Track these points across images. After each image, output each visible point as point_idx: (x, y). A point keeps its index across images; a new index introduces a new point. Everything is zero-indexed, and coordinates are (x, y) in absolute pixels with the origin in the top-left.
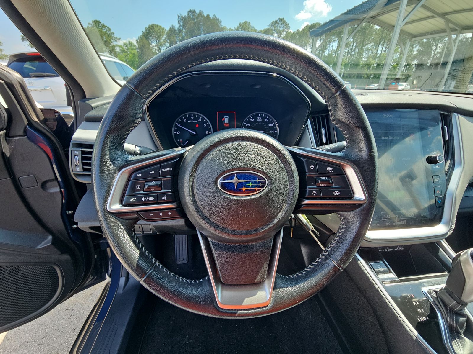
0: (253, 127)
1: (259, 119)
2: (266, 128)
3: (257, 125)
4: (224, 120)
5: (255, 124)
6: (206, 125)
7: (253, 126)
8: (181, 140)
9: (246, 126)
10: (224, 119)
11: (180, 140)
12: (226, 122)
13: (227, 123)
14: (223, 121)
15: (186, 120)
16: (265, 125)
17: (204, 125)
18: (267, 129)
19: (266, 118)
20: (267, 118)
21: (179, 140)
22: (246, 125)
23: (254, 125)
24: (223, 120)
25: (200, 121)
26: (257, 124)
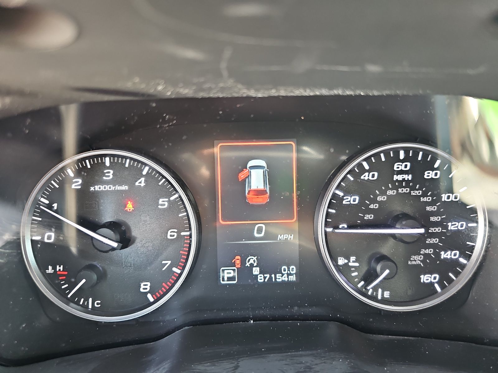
0: (372, 206)
1: (401, 172)
2: (428, 208)
3: (389, 197)
4: (249, 176)
5: (383, 193)
6: (169, 201)
7: (374, 201)
8: (60, 268)
9: (344, 202)
10: (246, 171)
11: (58, 268)
12: (254, 187)
13: (261, 187)
14: (244, 181)
15: (80, 181)
16: (425, 199)
17: (161, 201)
18: (433, 214)
19: (433, 169)
20: (436, 166)
21: (54, 268)
22: (342, 199)
23: (379, 198)
24: (242, 176)
25: (143, 184)
26: (390, 193)
